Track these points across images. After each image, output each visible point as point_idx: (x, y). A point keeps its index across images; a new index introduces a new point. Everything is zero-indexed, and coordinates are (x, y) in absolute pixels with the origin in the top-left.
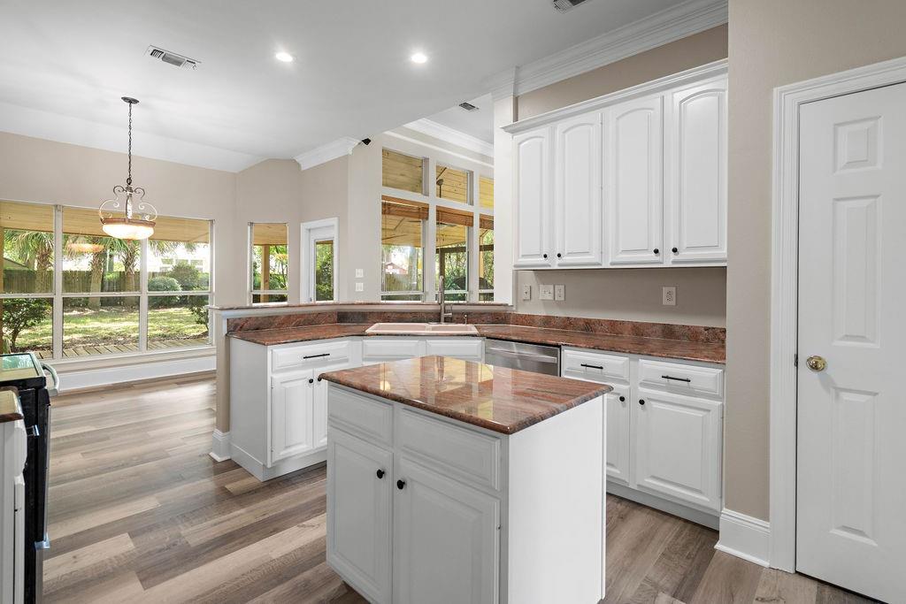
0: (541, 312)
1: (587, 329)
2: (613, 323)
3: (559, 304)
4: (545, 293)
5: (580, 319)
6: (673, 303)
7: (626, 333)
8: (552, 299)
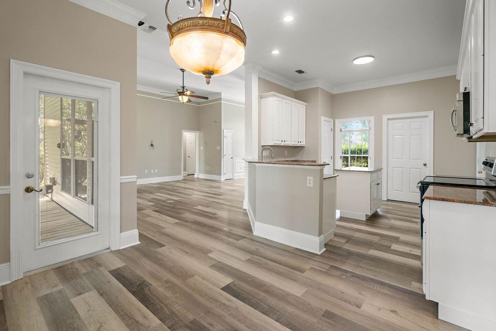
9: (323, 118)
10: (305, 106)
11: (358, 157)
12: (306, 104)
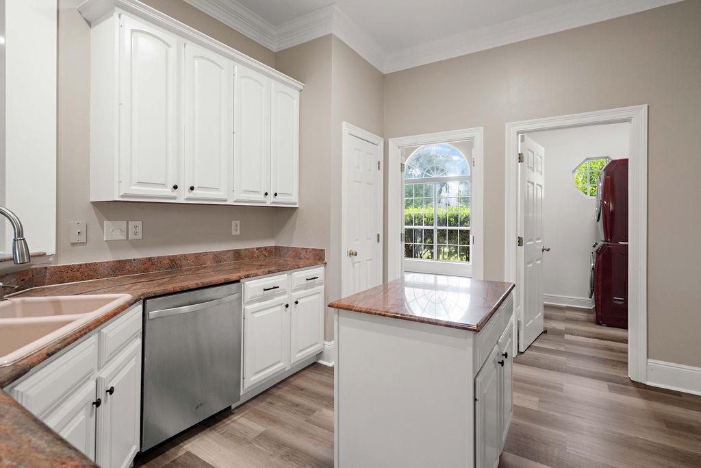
0: (108, 257)
1: (171, 267)
2: (197, 256)
3: (135, 244)
4: (113, 230)
5: (164, 258)
6: (238, 233)
7: (209, 263)
8: (124, 237)
9: (346, 128)
10: (297, 94)
11: (451, 231)
12: (300, 85)
